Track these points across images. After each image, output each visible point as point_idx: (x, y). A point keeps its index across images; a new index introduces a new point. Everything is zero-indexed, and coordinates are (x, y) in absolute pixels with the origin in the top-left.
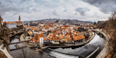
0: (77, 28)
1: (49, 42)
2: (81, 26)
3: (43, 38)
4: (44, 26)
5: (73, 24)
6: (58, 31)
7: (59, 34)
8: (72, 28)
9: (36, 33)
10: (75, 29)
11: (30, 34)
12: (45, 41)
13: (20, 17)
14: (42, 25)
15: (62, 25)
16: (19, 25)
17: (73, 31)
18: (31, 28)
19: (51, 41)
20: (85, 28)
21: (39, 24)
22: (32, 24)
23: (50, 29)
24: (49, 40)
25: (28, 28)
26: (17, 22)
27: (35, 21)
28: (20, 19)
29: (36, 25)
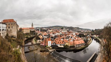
0: (78, 34)
1: (56, 45)
2: (82, 33)
3: (51, 42)
4: (52, 32)
5: (75, 31)
6: (63, 36)
7: (63, 38)
8: (74, 34)
9: (45, 37)
10: (77, 35)
11: (40, 37)
12: (52, 44)
13: (32, 24)
14: (50, 31)
15: (66, 31)
16: (32, 30)
17: (75, 37)
18: (41, 33)
19: (57, 45)
20: (84, 34)
21: (48, 30)
22: (43, 30)
23: (57, 34)
24: (55, 43)
25: (39, 33)
26: (30, 28)
27: (45, 28)
28: (32, 26)
29: (45, 31)
